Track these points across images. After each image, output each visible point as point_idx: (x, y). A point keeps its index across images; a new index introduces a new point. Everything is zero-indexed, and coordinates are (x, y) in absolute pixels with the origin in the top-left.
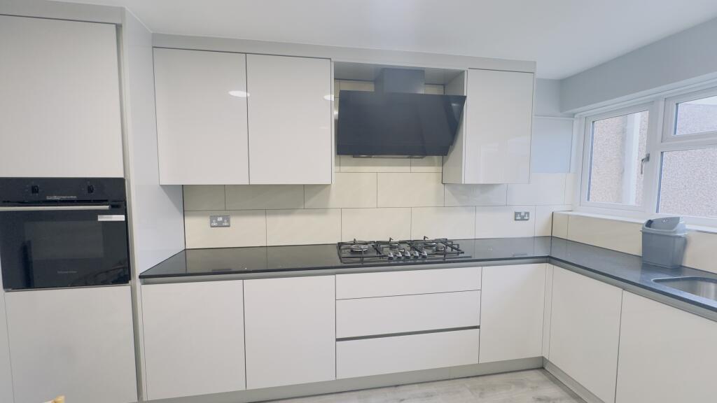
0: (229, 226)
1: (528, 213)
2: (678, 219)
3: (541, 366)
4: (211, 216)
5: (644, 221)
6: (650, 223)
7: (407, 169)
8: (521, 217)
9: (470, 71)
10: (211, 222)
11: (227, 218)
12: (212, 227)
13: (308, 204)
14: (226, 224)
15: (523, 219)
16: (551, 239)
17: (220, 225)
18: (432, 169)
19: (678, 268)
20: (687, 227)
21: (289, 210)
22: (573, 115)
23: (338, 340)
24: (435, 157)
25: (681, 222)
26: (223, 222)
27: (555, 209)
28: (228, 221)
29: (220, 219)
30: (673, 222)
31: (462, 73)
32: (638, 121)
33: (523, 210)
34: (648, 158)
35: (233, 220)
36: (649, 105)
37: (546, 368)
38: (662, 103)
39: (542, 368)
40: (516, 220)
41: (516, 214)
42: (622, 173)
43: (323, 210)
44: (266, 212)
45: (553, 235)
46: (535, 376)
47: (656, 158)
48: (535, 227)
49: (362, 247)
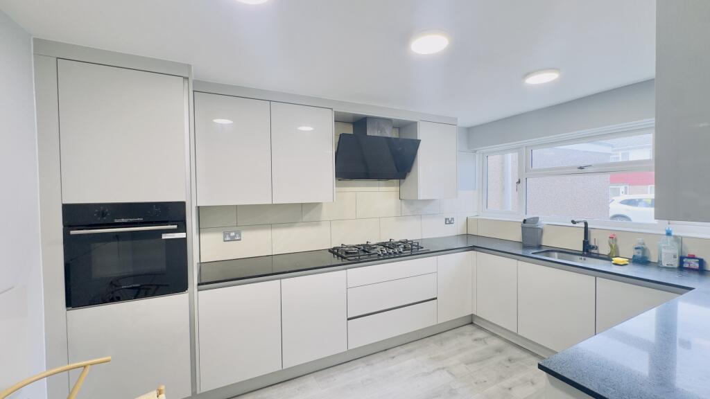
0: (240, 240)
1: (453, 219)
2: (538, 218)
3: (471, 321)
4: (224, 233)
5: (522, 221)
6: (525, 221)
7: (376, 189)
8: (449, 221)
9: (421, 123)
10: (225, 237)
11: (238, 233)
12: (225, 241)
13: (304, 219)
14: (238, 238)
15: (450, 223)
16: (467, 236)
17: (233, 239)
18: (393, 189)
19: (540, 246)
20: (543, 222)
21: (290, 224)
22: (475, 152)
23: (348, 319)
24: (395, 180)
25: (540, 220)
26: (235, 236)
27: (468, 216)
28: (240, 236)
29: (233, 234)
30: (536, 220)
31: (416, 123)
32: (511, 158)
33: (450, 217)
34: (519, 182)
35: (244, 235)
36: (518, 149)
37: (475, 322)
38: (525, 148)
39: (472, 323)
40: (446, 224)
41: (446, 219)
42: (504, 189)
43: (316, 222)
44: (271, 226)
45: (469, 233)
46: (469, 328)
47: (523, 181)
48: (457, 229)
49: (354, 249)
